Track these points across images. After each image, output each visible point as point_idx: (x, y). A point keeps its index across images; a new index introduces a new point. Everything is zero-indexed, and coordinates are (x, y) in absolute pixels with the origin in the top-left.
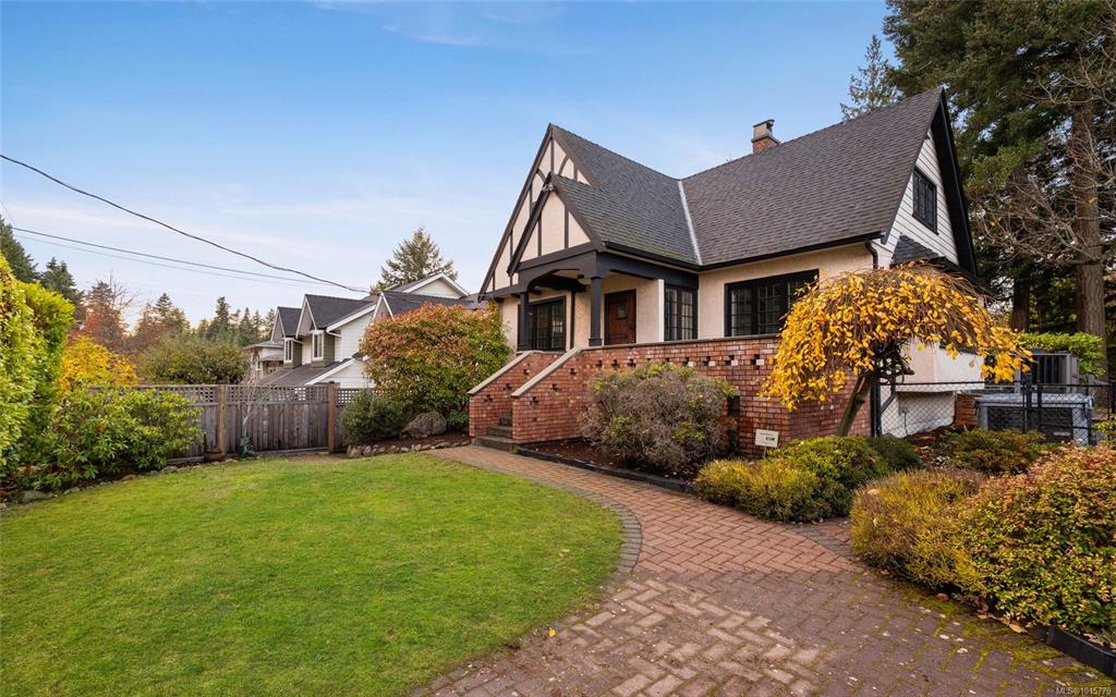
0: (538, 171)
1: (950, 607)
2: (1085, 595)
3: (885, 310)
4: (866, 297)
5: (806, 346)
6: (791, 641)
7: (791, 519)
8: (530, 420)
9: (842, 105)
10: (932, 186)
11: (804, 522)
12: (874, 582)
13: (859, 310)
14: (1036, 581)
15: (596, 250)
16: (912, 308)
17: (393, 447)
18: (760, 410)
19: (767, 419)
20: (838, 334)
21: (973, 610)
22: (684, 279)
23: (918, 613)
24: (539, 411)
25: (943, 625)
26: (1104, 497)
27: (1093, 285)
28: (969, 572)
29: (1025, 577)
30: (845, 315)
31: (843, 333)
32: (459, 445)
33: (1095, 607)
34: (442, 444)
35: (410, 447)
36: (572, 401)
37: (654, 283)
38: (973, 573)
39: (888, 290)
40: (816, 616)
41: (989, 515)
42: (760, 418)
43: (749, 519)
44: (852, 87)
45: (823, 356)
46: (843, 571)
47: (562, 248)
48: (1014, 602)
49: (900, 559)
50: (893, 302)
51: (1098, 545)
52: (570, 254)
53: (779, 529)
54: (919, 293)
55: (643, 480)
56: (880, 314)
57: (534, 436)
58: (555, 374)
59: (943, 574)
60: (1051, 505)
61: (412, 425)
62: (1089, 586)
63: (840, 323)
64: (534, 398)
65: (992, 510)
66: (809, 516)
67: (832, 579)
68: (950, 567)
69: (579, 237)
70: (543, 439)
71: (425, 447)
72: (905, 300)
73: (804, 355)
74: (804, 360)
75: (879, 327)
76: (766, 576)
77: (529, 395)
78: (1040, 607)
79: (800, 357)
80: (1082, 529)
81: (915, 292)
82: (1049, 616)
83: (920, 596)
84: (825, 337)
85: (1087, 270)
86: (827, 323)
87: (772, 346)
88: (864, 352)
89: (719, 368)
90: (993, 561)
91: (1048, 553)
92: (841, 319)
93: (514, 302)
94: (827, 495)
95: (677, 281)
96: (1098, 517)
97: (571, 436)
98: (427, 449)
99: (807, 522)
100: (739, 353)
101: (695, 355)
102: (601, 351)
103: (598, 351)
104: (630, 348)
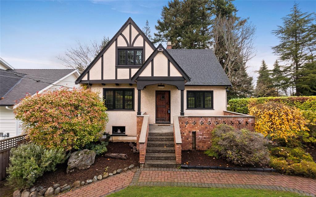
0: (121, 34)
52: (171, 79)
93: (100, 86)
101: (227, 121)
102: (187, 118)
103: (186, 118)
104: (201, 117)
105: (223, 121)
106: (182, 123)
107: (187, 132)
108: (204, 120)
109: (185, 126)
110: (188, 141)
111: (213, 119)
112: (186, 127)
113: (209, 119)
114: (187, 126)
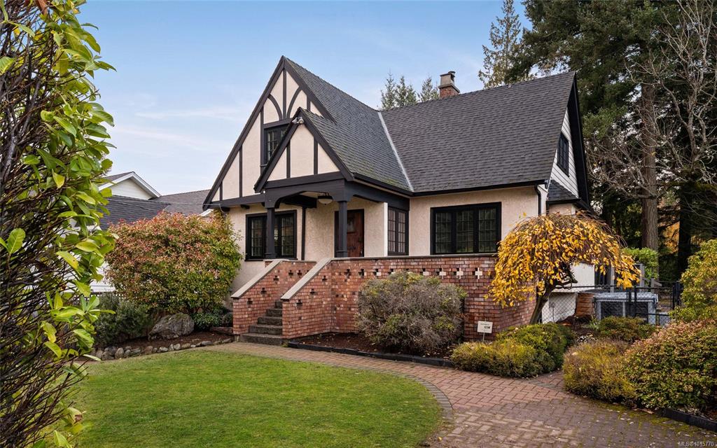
0: (270, 97)
1: (621, 408)
2: (678, 391)
3: (567, 243)
4: (555, 234)
5: (521, 265)
6: (558, 428)
7: (522, 376)
8: (297, 319)
9: (484, 47)
10: (566, 141)
11: (528, 377)
12: (582, 401)
13: (552, 242)
14: (659, 388)
15: (345, 180)
16: (582, 243)
17: (150, 347)
18: (479, 307)
19: (484, 313)
20: (540, 258)
21: (630, 407)
22: (401, 202)
23: (608, 411)
24: (302, 311)
25: (620, 415)
26: (685, 346)
27: (651, 212)
28: (630, 388)
29: (654, 387)
30: (544, 244)
31: (544, 257)
32: (220, 343)
33: (682, 396)
34: (204, 342)
35: (168, 347)
36: (324, 303)
37: (381, 205)
38: (631, 389)
39: (568, 230)
40: (562, 418)
41: (639, 360)
42: (479, 313)
43: (496, 378)
44: (492, 34)
45: (531, 272)
46: (564, 398)
47: (312, 173)
48: (649, 400)
49: (595, 387)
50: (571, 238)
51: (683, 368)
52: (317, 180)
53: (518, 382)
54: (585, 234)
55: (410, 360)
56: (565, 246)
57: (299, 332)
58: (313, 280)
59: (617, 392)
60: (665, 351)
61: (158, 327)
62: (680, 386)
63: (541, 250)
64: (299, 300)
65: (639, 356)
66: (532, 373)
67: (561, 402)
68: (620, 388)
69: (327, 166)
70: (305, 335)
71: (185, 346)
72: (578, 237)
73: (519, 271)
74: (520, 274)
75: (564, 254)
76: (527, 404)
77: (296, 298)
78: (660, 400)
79: (517, 272)
80: (677, 361)
81: (583, 232)
82: (664, 403)
83: (605, 405)
84: (532, 259)
85: (649, 201)
86: (534, 249)
87: (488, 262)
88: (556, 269)
89: (449, 277)
90: (641, 381)
91: (664, 374)
92: (542, 248)
93: (241, 211)
94: (540, 360)
95: (397, 204)
96: (683, 355)
97: (324, 331)
98: (188, 348)
99: (530, 377)
100: (464, 266)
101: (430, 267)
102: (349, 262)
103: (347, 262)
104: (376, 259)
105: (421, 267)
106: (340, 275)
107: (349, 293)
108: (382, 267)
109: (346, 281)
110: (349, 312)
111: (400, 264)
112: (347, 283)
113: (392, 264)
114: (349, 280)
